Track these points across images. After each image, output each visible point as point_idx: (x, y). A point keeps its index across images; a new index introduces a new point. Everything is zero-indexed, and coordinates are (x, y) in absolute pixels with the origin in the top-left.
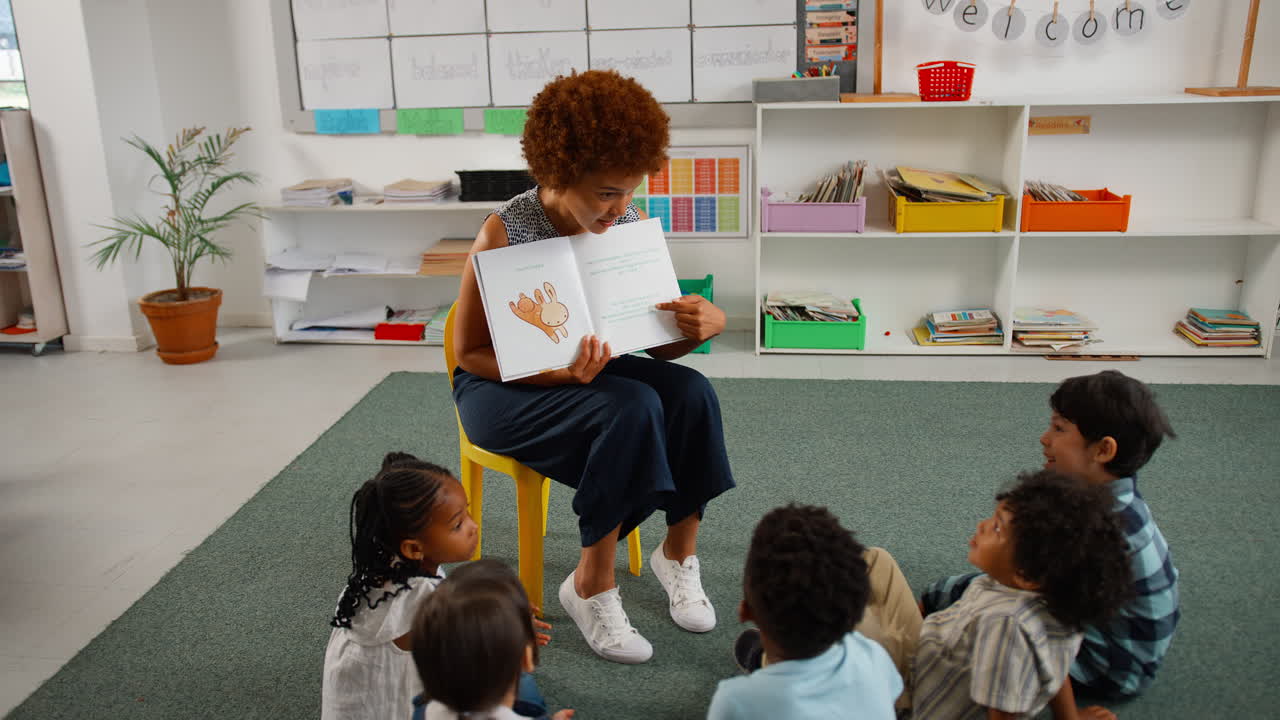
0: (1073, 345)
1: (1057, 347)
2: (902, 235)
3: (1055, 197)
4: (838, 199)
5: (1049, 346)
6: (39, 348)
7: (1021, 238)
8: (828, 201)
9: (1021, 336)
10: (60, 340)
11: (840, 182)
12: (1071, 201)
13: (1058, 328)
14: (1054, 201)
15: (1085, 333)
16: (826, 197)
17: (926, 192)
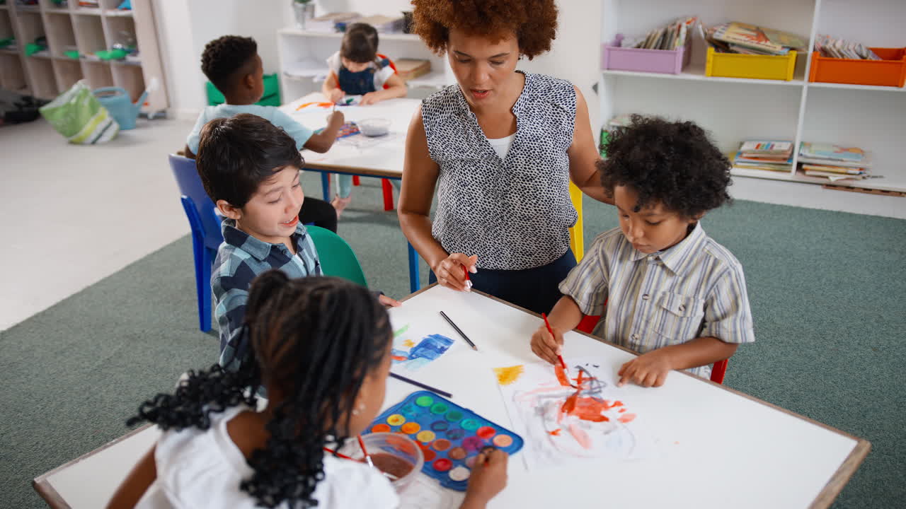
0: (848, 179)
1: (833, 179)
2: (710, 79)
3: (842, 55)
4: (661, 48)
5: (827, 177)
6: (151, 116)
7: (809, 88)
8: (655, 48)
9: (804, 167)
10: (164, 112)
11: (665, 35)
12: (858, 58)
13: (838, 163)
14: (840, 58)
15: (861, 169)
16: (654, 45)
17: (733, 44)
